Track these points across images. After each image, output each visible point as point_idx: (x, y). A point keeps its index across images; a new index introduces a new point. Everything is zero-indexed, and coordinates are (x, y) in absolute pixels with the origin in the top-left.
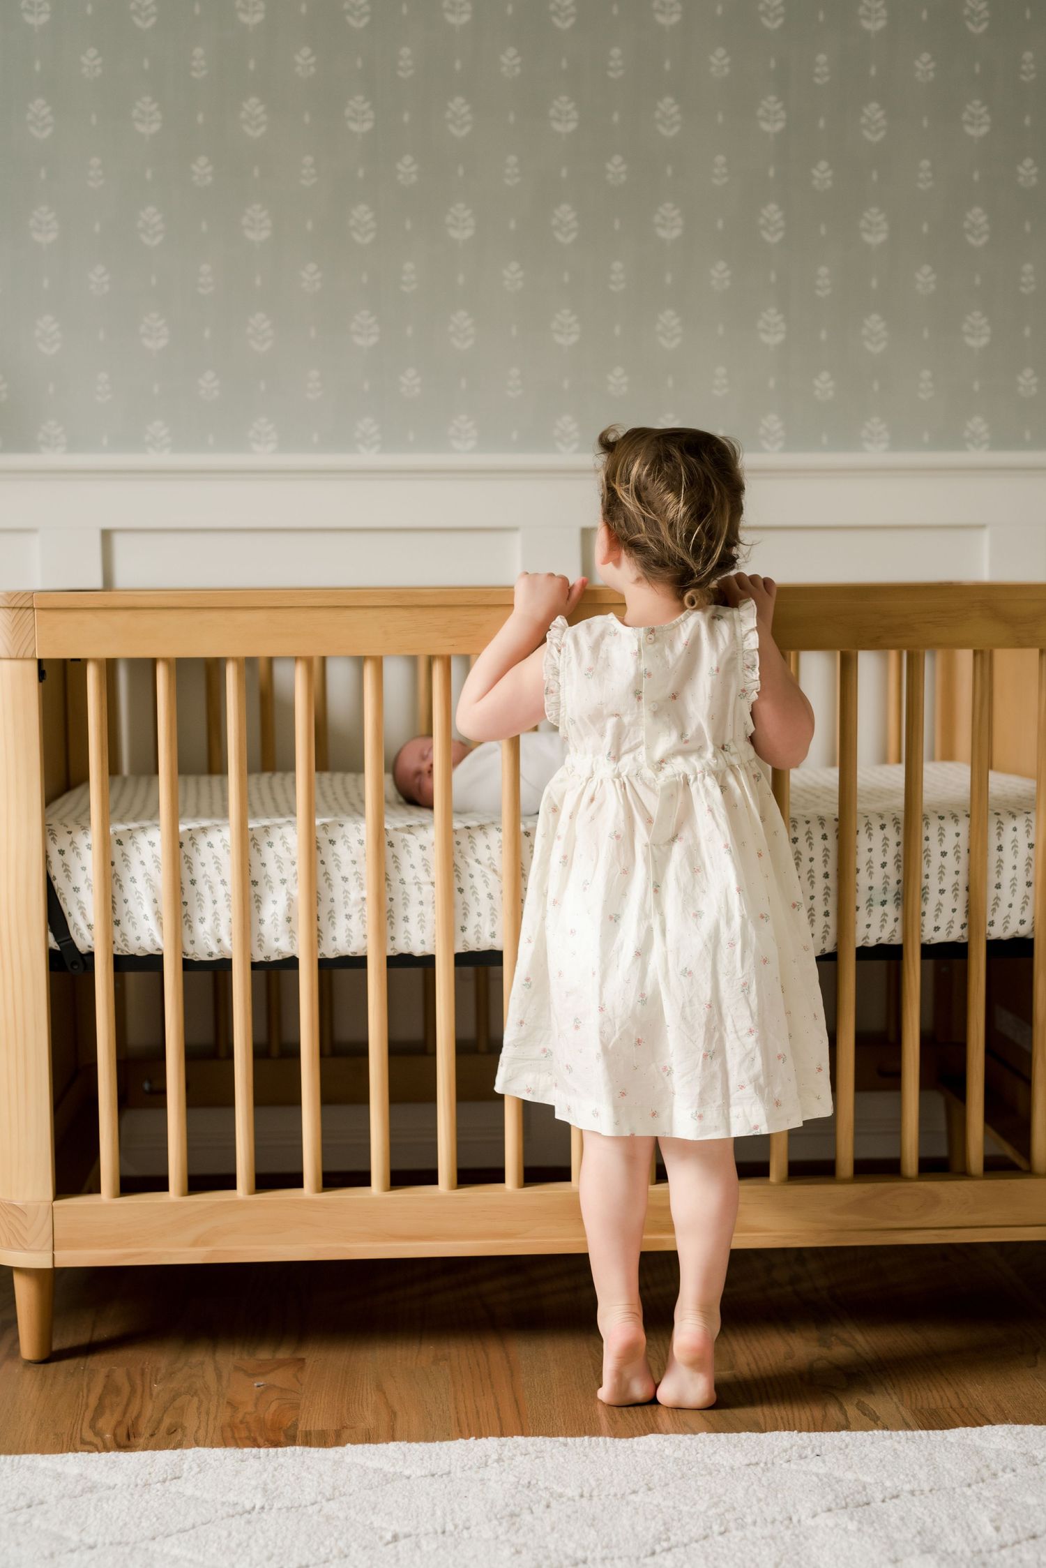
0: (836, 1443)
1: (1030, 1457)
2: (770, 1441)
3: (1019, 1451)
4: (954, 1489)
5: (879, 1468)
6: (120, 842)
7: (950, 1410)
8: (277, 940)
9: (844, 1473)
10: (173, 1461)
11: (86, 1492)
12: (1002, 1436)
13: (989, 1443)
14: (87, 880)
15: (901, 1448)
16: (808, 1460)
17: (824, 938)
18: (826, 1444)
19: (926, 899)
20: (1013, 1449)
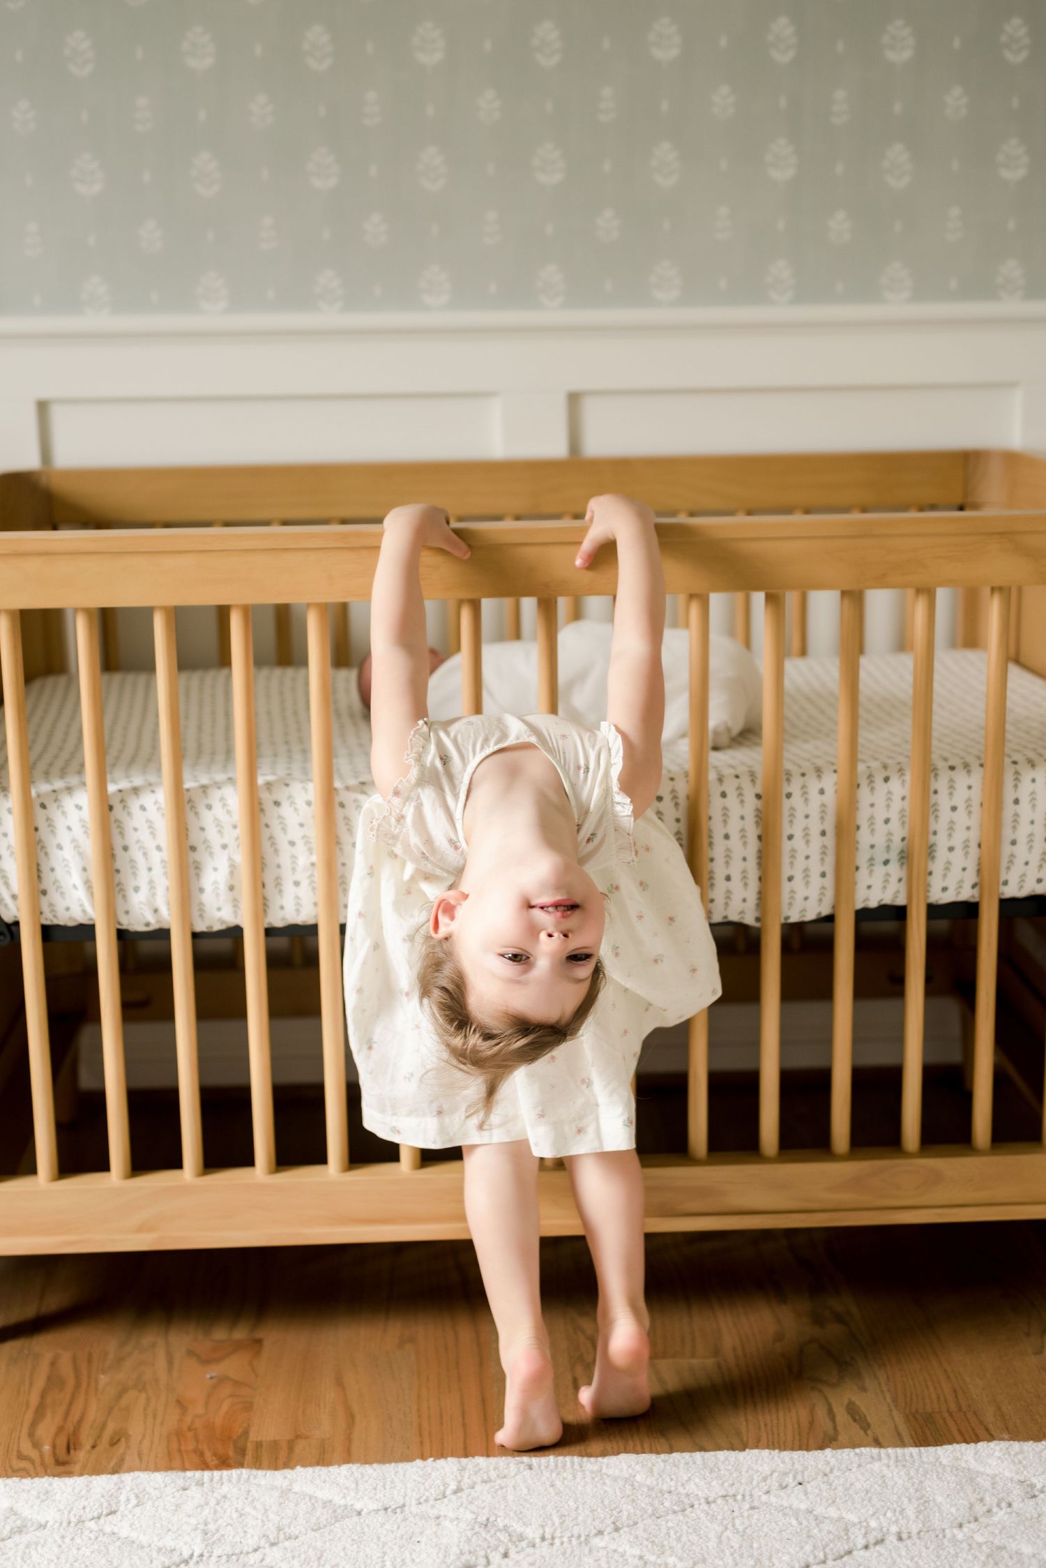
0: (820, 1466)
1: (1028, 1486)
2: (750, 1463)
3: (1016, 1478)
4: (944, 1530)
5: (865, 1502)
6: (43, 806)
7: (946, 1415)
8: (219, 909)
9: (826, 1509)
10: (109, 1491)
11: (15, 1533)
12: (999, 1458)
13: (985, 1465)
14: (9, 847)
15: (890, 1475)
16: (789, 1490)
17: (820, 900)
18: (810, 1468)
19: (933, 858)
20: (1010, 1476)
